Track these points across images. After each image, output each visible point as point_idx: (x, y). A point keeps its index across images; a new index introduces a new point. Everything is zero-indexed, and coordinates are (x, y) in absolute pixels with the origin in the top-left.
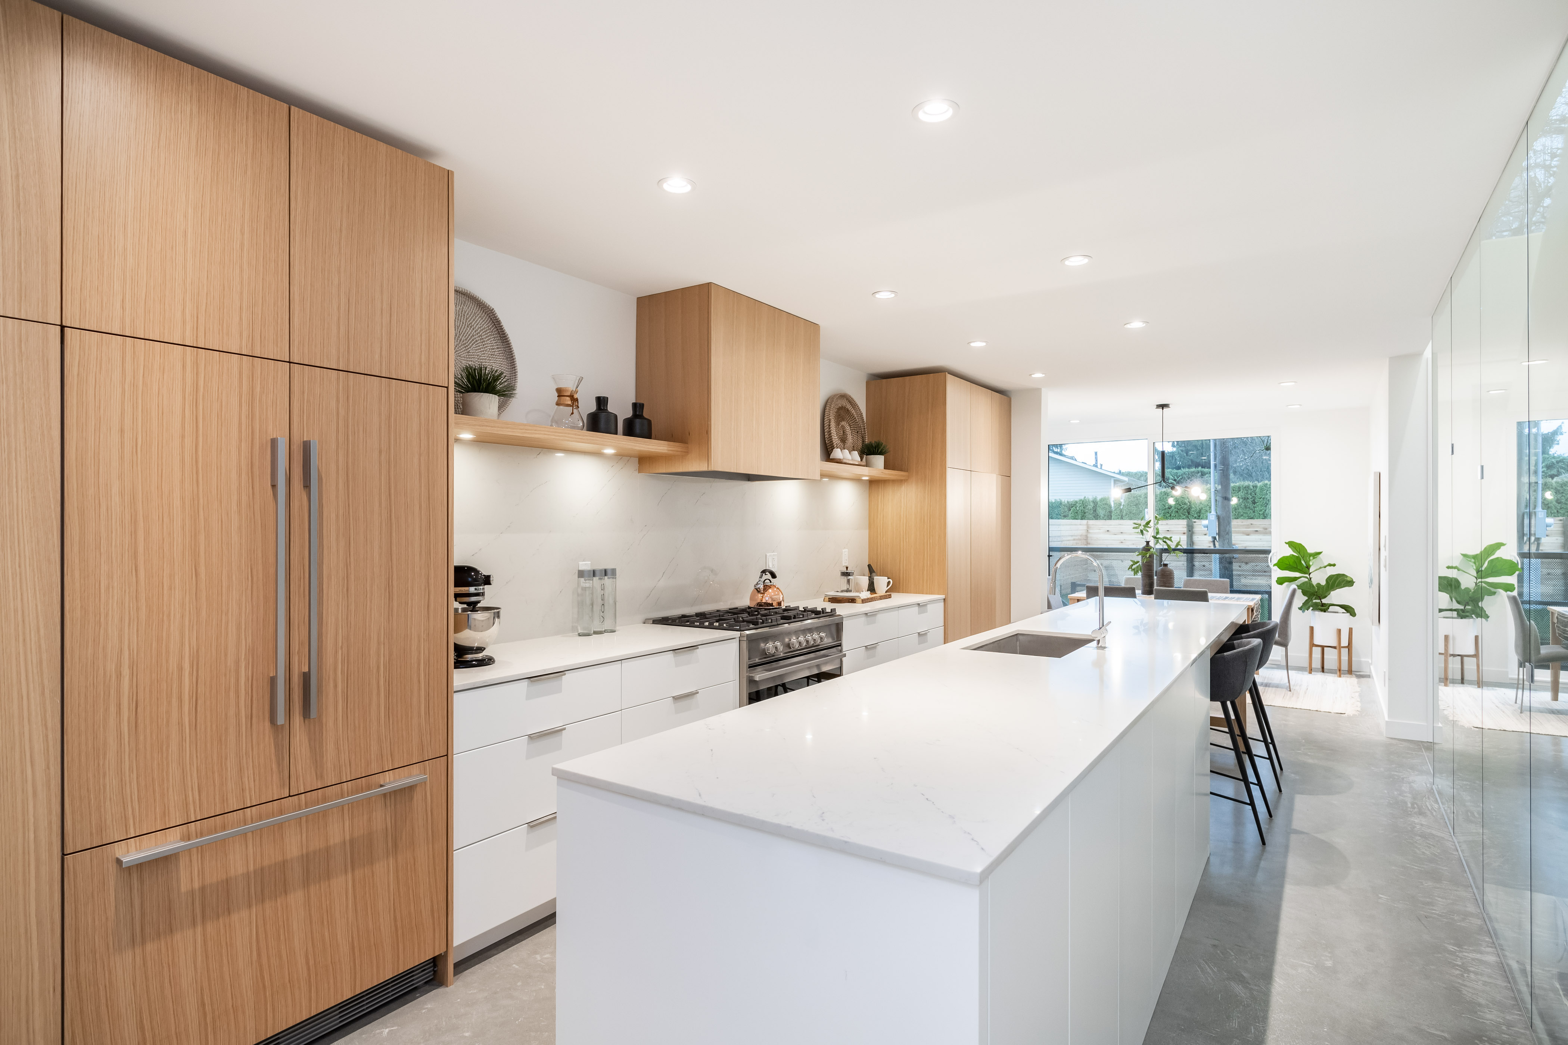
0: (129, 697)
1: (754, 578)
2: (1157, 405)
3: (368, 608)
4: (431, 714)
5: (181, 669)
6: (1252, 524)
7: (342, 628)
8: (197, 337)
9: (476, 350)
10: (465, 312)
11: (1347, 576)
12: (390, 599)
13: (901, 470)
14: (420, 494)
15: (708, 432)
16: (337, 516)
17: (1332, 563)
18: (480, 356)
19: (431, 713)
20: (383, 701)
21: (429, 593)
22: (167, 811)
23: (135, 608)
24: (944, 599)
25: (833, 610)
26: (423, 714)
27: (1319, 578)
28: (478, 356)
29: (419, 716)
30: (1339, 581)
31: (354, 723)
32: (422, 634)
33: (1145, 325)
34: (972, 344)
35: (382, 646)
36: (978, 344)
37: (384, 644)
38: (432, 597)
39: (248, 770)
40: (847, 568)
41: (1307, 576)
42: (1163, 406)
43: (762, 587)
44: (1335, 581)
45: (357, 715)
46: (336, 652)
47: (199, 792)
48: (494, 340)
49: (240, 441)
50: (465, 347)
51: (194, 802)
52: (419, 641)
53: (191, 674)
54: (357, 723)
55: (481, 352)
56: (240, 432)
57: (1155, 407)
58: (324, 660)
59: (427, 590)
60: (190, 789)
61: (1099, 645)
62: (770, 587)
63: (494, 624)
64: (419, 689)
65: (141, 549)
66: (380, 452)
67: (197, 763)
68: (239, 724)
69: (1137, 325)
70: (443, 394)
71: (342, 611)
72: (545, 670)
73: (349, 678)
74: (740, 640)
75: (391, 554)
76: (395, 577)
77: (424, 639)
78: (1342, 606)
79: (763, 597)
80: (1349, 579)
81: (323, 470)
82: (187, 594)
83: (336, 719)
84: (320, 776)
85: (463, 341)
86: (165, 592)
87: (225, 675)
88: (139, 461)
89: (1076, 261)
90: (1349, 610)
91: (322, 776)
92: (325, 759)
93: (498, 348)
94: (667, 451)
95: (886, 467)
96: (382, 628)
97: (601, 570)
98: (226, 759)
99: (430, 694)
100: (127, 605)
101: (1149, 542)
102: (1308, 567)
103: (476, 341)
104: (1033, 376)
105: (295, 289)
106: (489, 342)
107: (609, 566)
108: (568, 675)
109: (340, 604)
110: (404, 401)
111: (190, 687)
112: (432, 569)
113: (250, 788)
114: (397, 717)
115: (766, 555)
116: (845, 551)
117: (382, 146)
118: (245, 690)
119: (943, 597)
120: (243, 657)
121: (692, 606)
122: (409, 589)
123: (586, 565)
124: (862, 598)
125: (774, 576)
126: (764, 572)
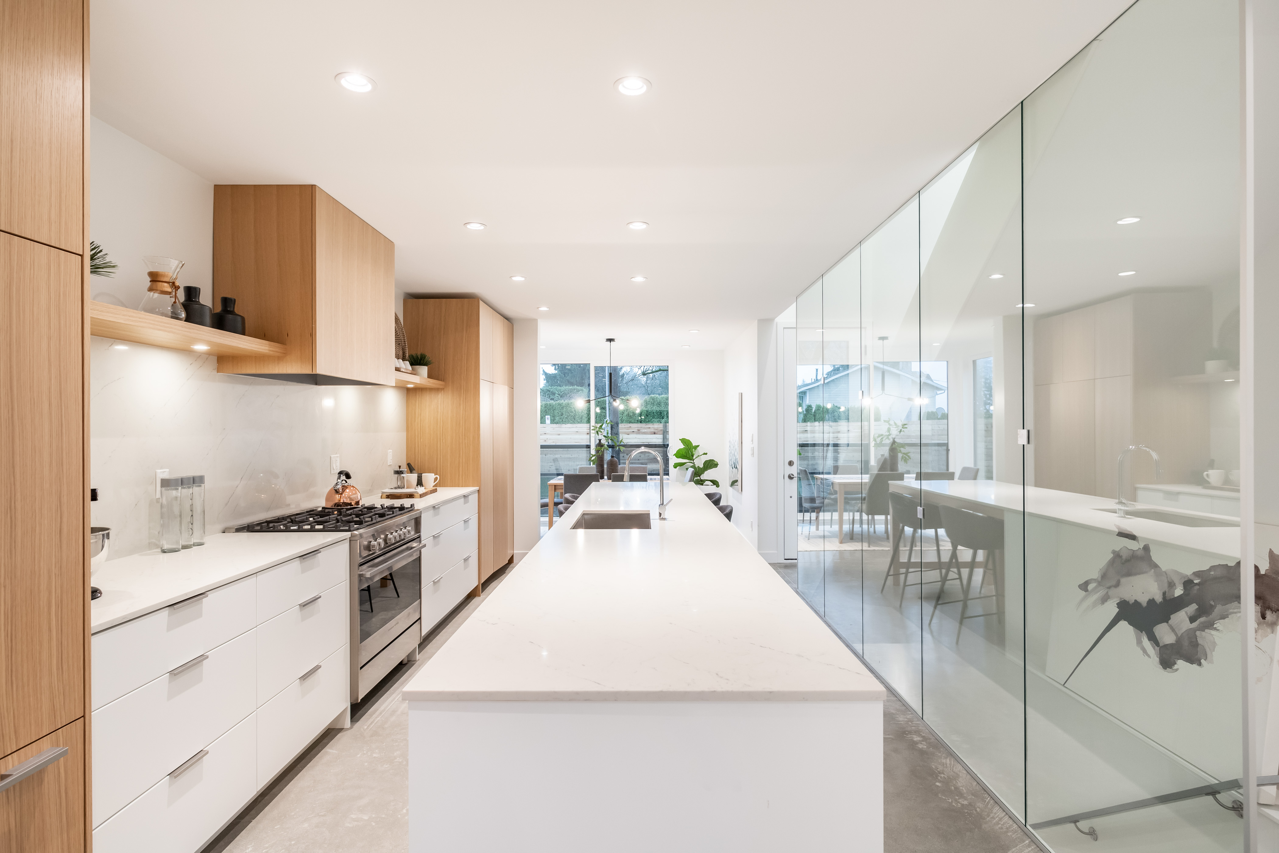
1: (332, 480)
2: (607, 339)
4: (64, 669)
6: (630, 427)
11: (715, 461)
13: (438, 379)
15: (312, 335)
17: (706, 453)
19: (65, 667)
24: (478, 490)
25: (412, 506)
26: (55, 670)
27: (699, 462)
29: (50, 673)
30: (711, 464)
32: (53, 567)
33: (645, 280)
34: (514, 279)
36: (518, 279)
38: (65, 520)
40: (400, 467)
41: (692, 461)
42: (610, 340)
43: (339, 487)
44: (708, 465)
61: (661, 517)
62: (347, 488)
63: (103, 547)
69: (639, 279)
70: (77, 264)
72: (186, 594)
74: (350, 540)
75: (13, 467)
77: (55, 574)
78: (711, 481)
79: (341, 497)
80: (716, 463)
89: (638, 226)
90: (715, 483)
94: (267, 351)
95: (430, 376)
97: (188, 478)
99: (63, 643)
101: (601, 440)
102: (693, 456)
104: (540, 309)
107: (197, 474)
108: (211, 595)
115: (331, 457)
116: (390, 452)
119: (477, 488)
121: (267, 511)
123: (164, 473)
124: (420, 494)
125: (349, 477)
126: (340, 473)
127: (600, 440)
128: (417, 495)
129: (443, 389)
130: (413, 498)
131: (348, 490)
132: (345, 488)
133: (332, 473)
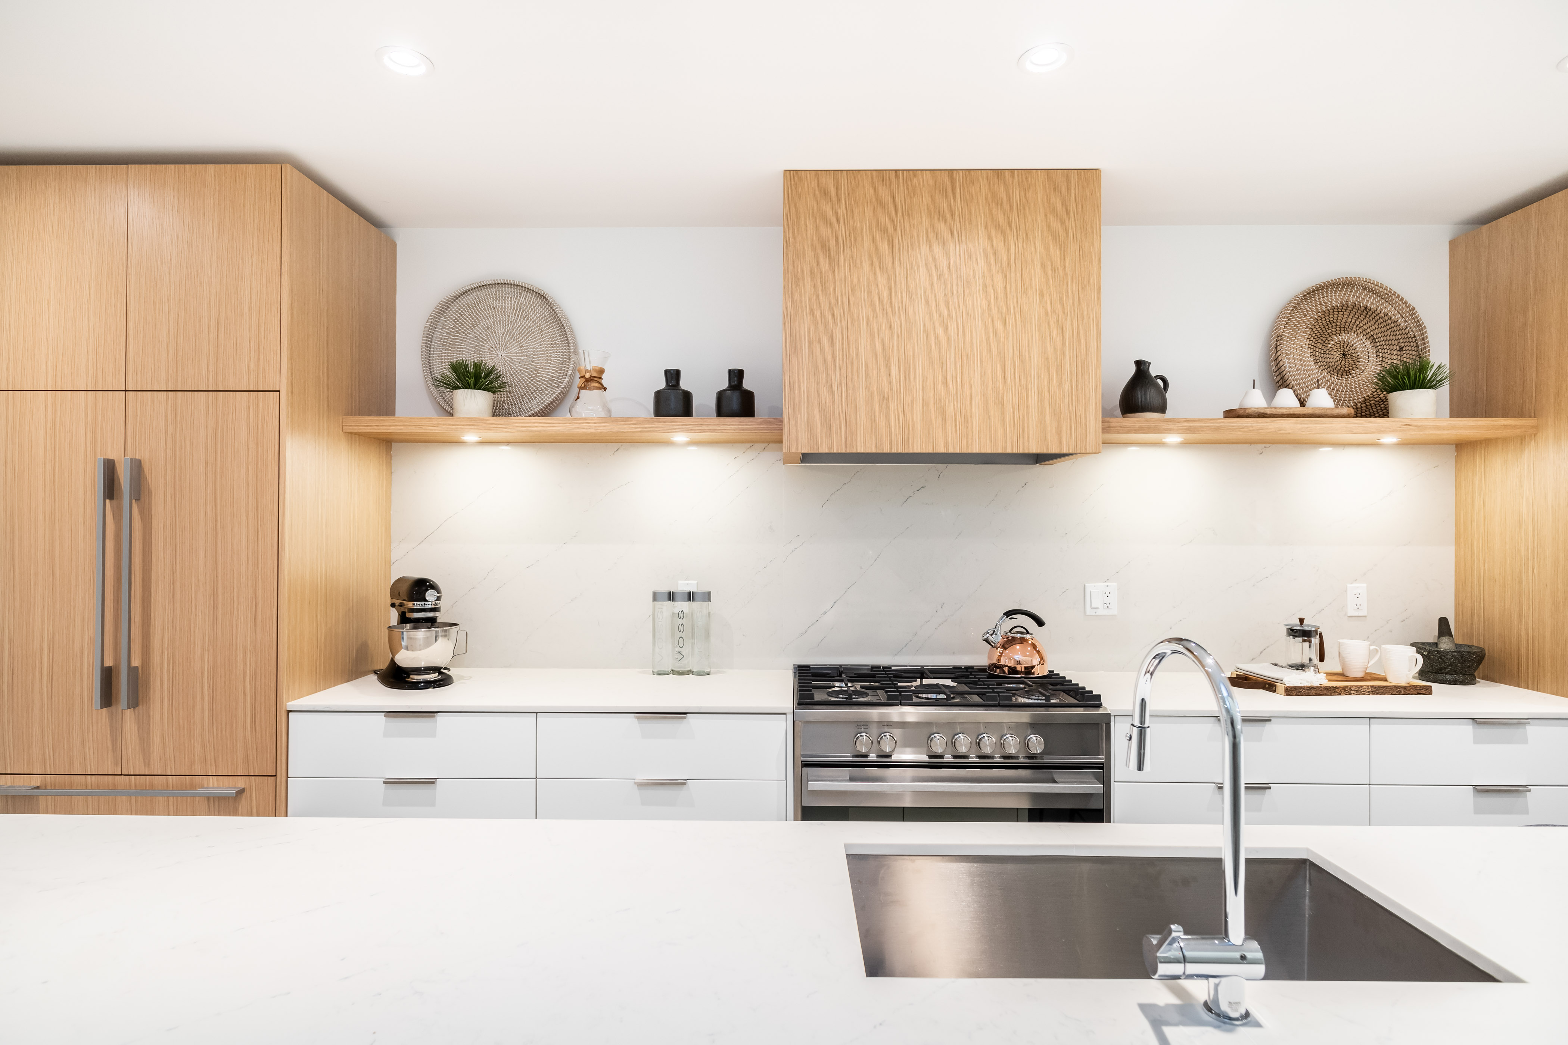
0: (8, 666)
3: (193, 614)
4: (257, 729)
5: (42, 649)
7: (168, 630)
8: (55, 383)
9: (532, 342)
10: (521, 304)
12: (215, 607)
13: (1522, 415)
14: (247, 504)
16: (165, 527)
18: (537, 348)
20: (207, 707)
21: (256, 603)
22: (31, 760)
23: (13, 598)
26: (249, 728)
28: (534, 348)
29: (245, 729)
31: (179, 723)
32: (249, 646)
35: (207, 652)
37: (208, 651)
39: (89, 742)
45: (181, 714)
46: (163, 652)
47: (53, 751)
48: (556, 327)
49: (86, 463)
50: (518, 342)
51: (50, 759)
52: (245, 653)
53: (49, 655)
54: (181, 721)
55: (538, 343)
56: (86, 456)
58: (152, 658)
59: (254, 602)
60: (47, 748)
62: (1022, 639)
65: (17, 552)
66: (207, 463)
67: (52, 727)
68: (82, 702)
71: (168, 615)
73: (174, 679)
75: (216, 564)
76: (220, 585)
77: (250, 651)
81: (153, 484)
82: (47, 589)
83: (162, 714)
84: (147, 764)
85: (517, 336)
86: (32, 587)
87: (73, 659)
88: (16, 485)
91: (149, 765)
92: (152, 749)
93: (560, 336)
96: (207, 635)
97: (683, 593)
98: (73, 729)
99: (256, 709)
100: (7, 596)
103: (534, 332)
105: (131, 325)
106: (550, 330)
109: (167, 607)
110: (231, 411)
111: (48, 664)
112: (260, 581)
113: (90, 759)
114: (221, 725)
115: (1085, 585)
116: (1357, 589)
117: (211, 168)
118: (88, 673)
120: (86, 646)
122: (235, 599)
124: (1288, 685)
125: (1040, 623)
126: (1009, 614)
128: (1280, 688)
129: (1535, 435)
130: (1275, 691)
131: (1019, 645)
132: (1011, 639)
133: (1088, 613)
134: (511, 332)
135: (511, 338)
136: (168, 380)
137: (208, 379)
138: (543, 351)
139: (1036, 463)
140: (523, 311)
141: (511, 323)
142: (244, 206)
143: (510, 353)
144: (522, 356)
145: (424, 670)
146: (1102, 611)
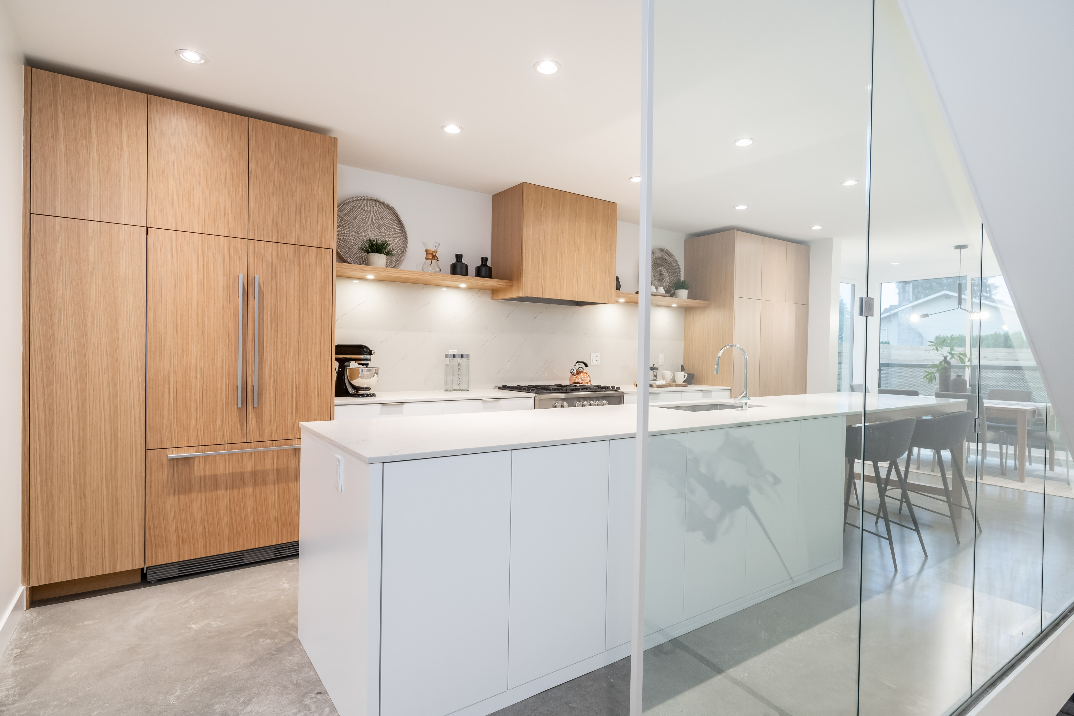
0: (173, 386)
1: (571, 366)
2: (955, 246)
3: (287, 358)
4: (321, 414)
5: (196, 377)
7: (273, 366)
8: (204, 229)
9: (385, 231)
10: (379, 211)
12: (299, 354)
13: (705, 300)
14: (316, 303)
15: (521, 273)
16: (271, 313)
18: (387, 234)
20: (295, 404)
21: (321, 353)
22: (189, 439)
23: (176, 348)
24: (730, 390)
25: (619, 387)
26: (317, 414)
28: (386, 234)
29: (315, 414)
31: (279, 413)
32: (317, 374)
34: (737, 208)
35: (295, 377)
36: (741, 207)
37: (295, 376)
39: (226, 427)
40: (654, 365)
42: (960, 247)
45: (281, 409)
46: (270, 378)
47: (204, 433)
48: (396, 225)
49: (224, 275)
50: (378, 230)
51: (201, 437)
52: (315, 377)
53: (200, 380)
54: (280, 412)
55: (388, 232)
56: (224, 272)
57: (954, 248)
58: (264, 380)
59: (320, 352)
60: (200, 431)
62: (582, 372)
64: (315, 401)
65: (179, 323)
66: (294, 282)
67: (203, 420)
68: (222, 405)
70: (330, 253)
71: (273, 359)
72: (392, 401)
73: (277, 391)
74: (535, 399)
75: (300, 333)
76: (302, 343)
81: (264, 289)
82: (199, 344)
83: (270, 410)
84: (261, 435)
85: (377, 227)
86: (189, 342)
87: (216, 382)
88: (178, 284)
91: (262, 436)
92: (264, 428)
93: (398, 230)
96: (295, 368)
97: (459, 355)
98: (216, 420)
99: (321, 404)
100: (173, 347)
103: (385, 226)
104: (812, 228)
105: (251, 205)
106: (393, 226)
107: (464, 353)
108: (406, 405)
109: (273, 354)
110: (308, 256)
111: (200, 386)
112: (323, 341)
113: (227, 436)
114: (302, 413)
116: (661, 355)
117: (297, 130)
118: (225, 390)
120: (224, 375)
122: (310, 350)
123: (452, 352)
124: (657, 384)
125: (586, 366)
126: (578, 362)
127: (945, 358)
128: (655, 386)
129: (708, 307)
130: (653, 387)
131: (582, 374)
132: (579, 373)
133: (591, 364)
134: (375, 224)
135: (375, 227)
136: (273, 236)
137: (295, 239)
138: (390, 236)
139: (577, 306)
140: (380, 215)
141: (374, 220)
142: (315, 154)
143: (375, 235)
144: (380, 237)
145: (365, 389)
146: (595, 363)
